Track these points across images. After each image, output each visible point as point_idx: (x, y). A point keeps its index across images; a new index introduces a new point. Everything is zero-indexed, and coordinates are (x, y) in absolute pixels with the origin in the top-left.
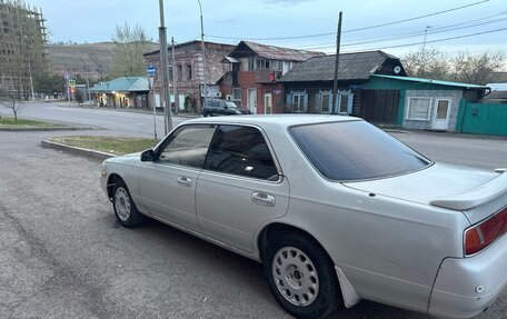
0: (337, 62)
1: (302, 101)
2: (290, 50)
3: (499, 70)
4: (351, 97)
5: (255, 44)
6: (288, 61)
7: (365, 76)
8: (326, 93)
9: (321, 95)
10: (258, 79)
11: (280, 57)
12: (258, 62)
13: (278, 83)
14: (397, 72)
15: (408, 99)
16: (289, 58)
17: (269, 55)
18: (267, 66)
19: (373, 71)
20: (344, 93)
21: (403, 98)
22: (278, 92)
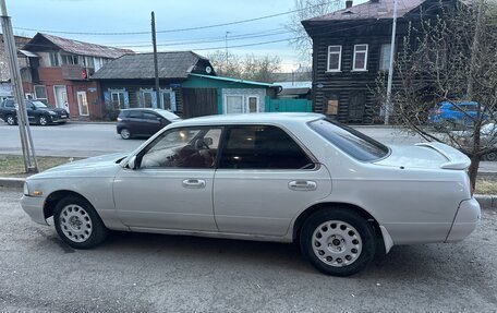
0: (156, 61)
1: (122, 99)
2: (96, 46)
3: (278, 71)
4: (173, 96)
5: (56, 38)
6: (98, 58)
7: (184, 75)
8: (146, 91)
9: (142, 93)
10: (66, 75)
11: (87, 53)
12: (64, 57)
13: (91, 80)
14: (209, 72)
15: (224, 97)
16: (97, 54)
17: (75, 50)
18: (76, 63)
19: (189, 70)
20: (166, 91)
21: (220, 95)
22: (92, 90)
